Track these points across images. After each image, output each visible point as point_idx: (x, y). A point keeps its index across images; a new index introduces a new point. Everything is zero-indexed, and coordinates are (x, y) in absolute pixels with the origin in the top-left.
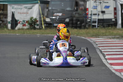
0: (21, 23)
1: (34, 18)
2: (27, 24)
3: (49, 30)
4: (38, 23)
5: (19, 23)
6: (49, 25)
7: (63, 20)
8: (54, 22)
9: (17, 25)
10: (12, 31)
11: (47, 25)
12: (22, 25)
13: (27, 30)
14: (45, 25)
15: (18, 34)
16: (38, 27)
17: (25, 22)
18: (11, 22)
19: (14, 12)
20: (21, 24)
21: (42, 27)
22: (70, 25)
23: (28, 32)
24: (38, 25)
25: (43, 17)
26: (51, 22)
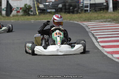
0: (15, 9)
1: (28, 5)
2: (21, 11)
3: (43, 16)
4: (32, 9)
5: (13, 10)
6: (43, 11)
7: (56, 5)
8: (48, 8)
9: (11, 11)
10: (7, 18)
11: (41, 11)
12: (16, 12)
13: (22, 17)
14: (39, 11)
15: (12, 21)
16: (32, 13)
17: (19, 8)
18: (5, 9)
21: (36, 13)
22: (63, 10)
23: (22, 18)
24: (32, 11)
25: (37, 4)
26: (45, 8)
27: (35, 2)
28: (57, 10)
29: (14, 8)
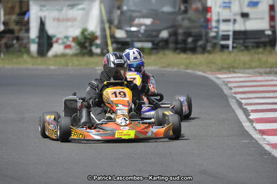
0: (60, 41)
1: (89, 31)
2: (73, 44)
4: (98, 42)
5: (57, 42)
6: (123, 46)
7: (154, 34)
8: (134, 39)
9: (50, 46)
10: (40, 60)
11: (120, 46)
12: (62, 47)
13: (75, 58)
14: (115, 45)
15: (52, 67)
17: (71, 39)
18: (37, 40)
19: (45, 17)
20: (60, 44)
21: (108, 51)
22: (171, 45)
23: (76, 61)
24: (97, 46)
25: (110, 28)
26: (128, 40)
27: (107, 26)
28: (157, 44)
29: (58, 39)
